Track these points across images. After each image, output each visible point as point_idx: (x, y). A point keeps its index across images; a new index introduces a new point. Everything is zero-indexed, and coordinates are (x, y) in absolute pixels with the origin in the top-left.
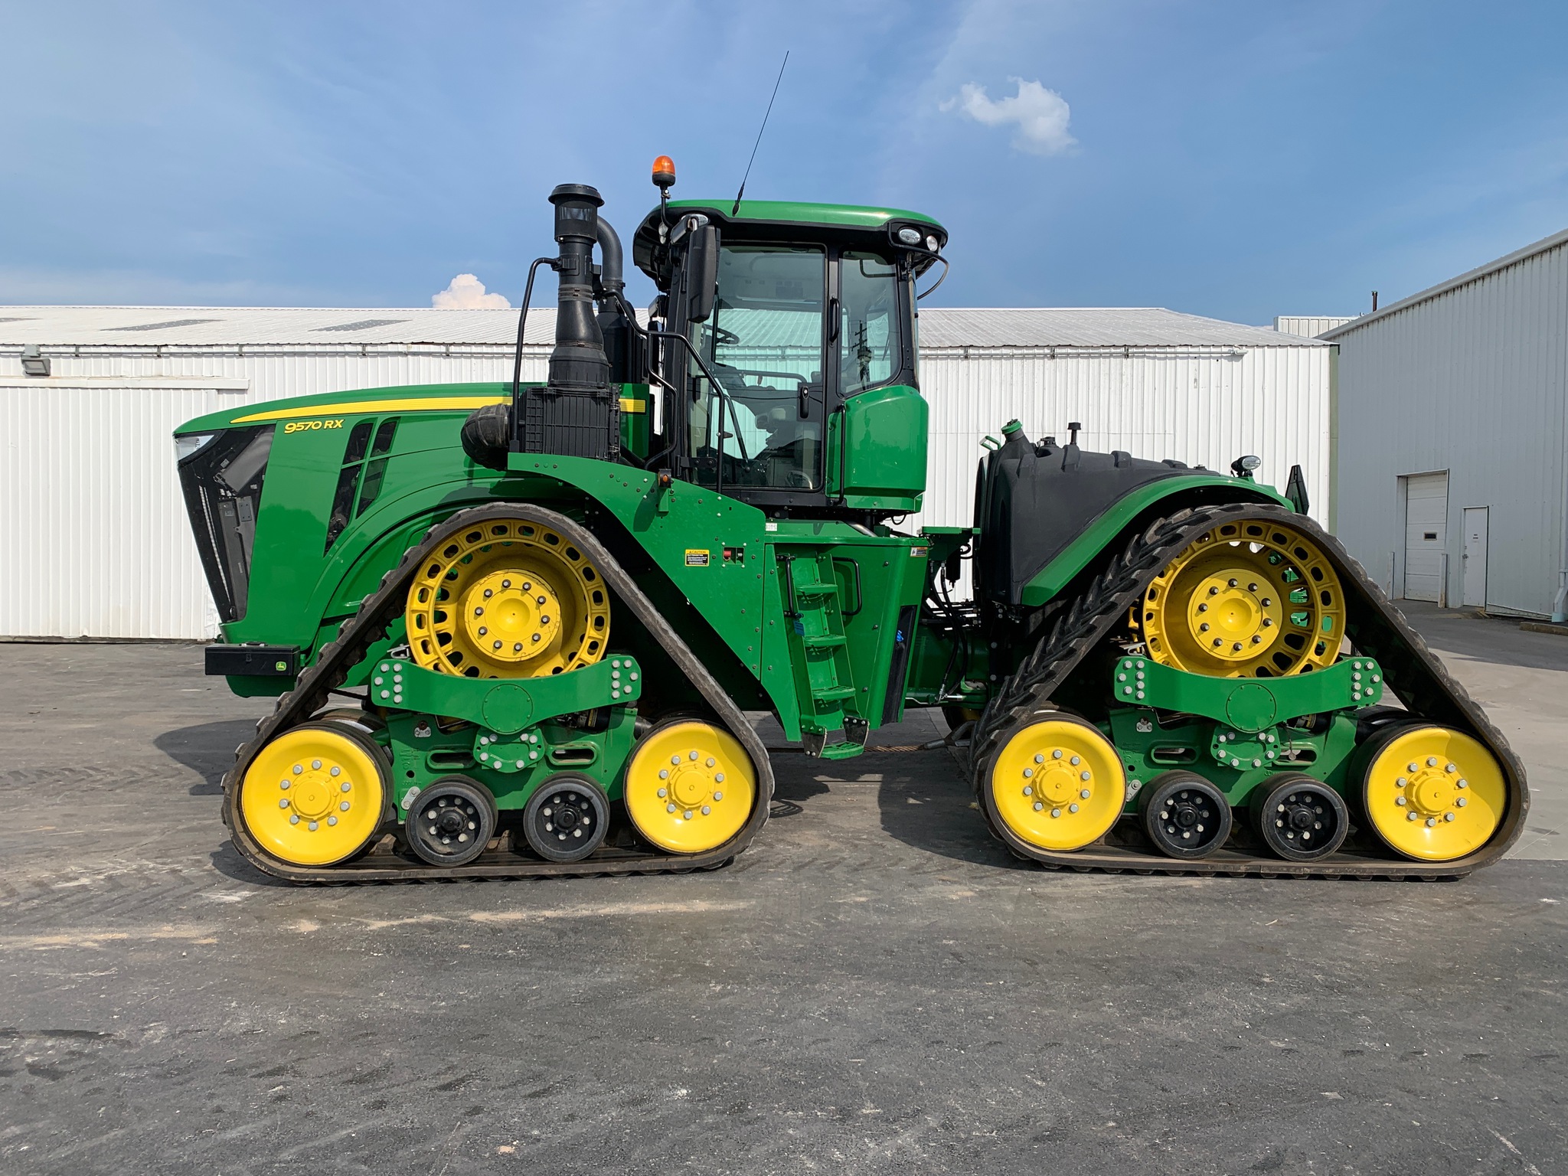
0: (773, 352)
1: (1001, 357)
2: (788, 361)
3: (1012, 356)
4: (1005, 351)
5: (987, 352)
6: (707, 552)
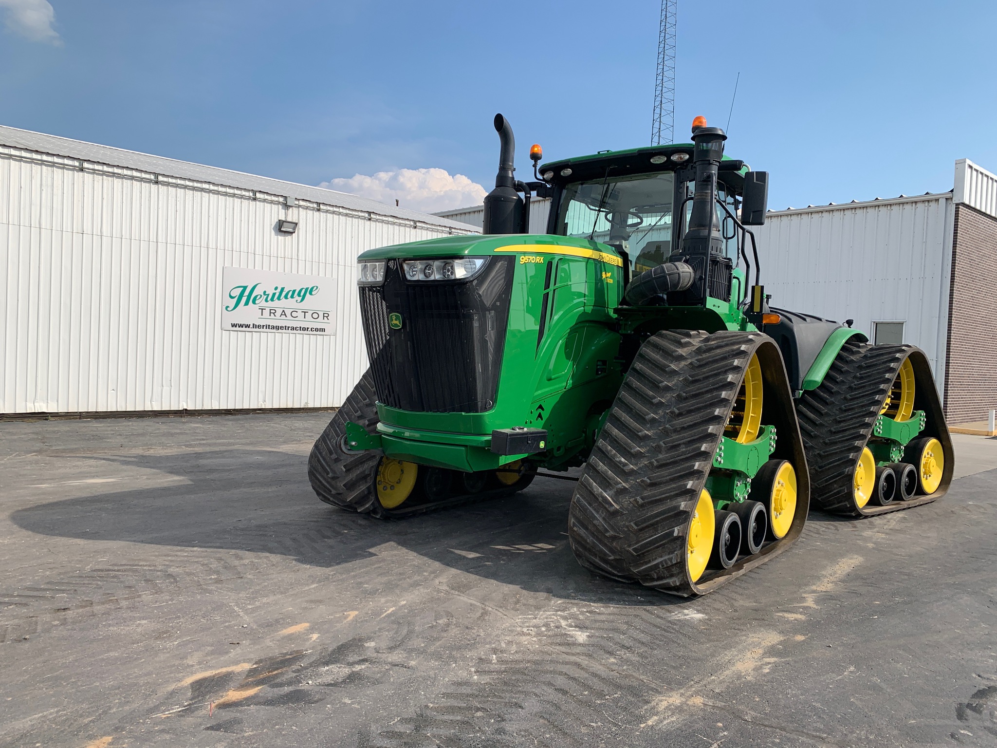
1: (388, 223)
2: (257, 202)
3: (394, 224)
4: (391, 219)
5: (381, 218)
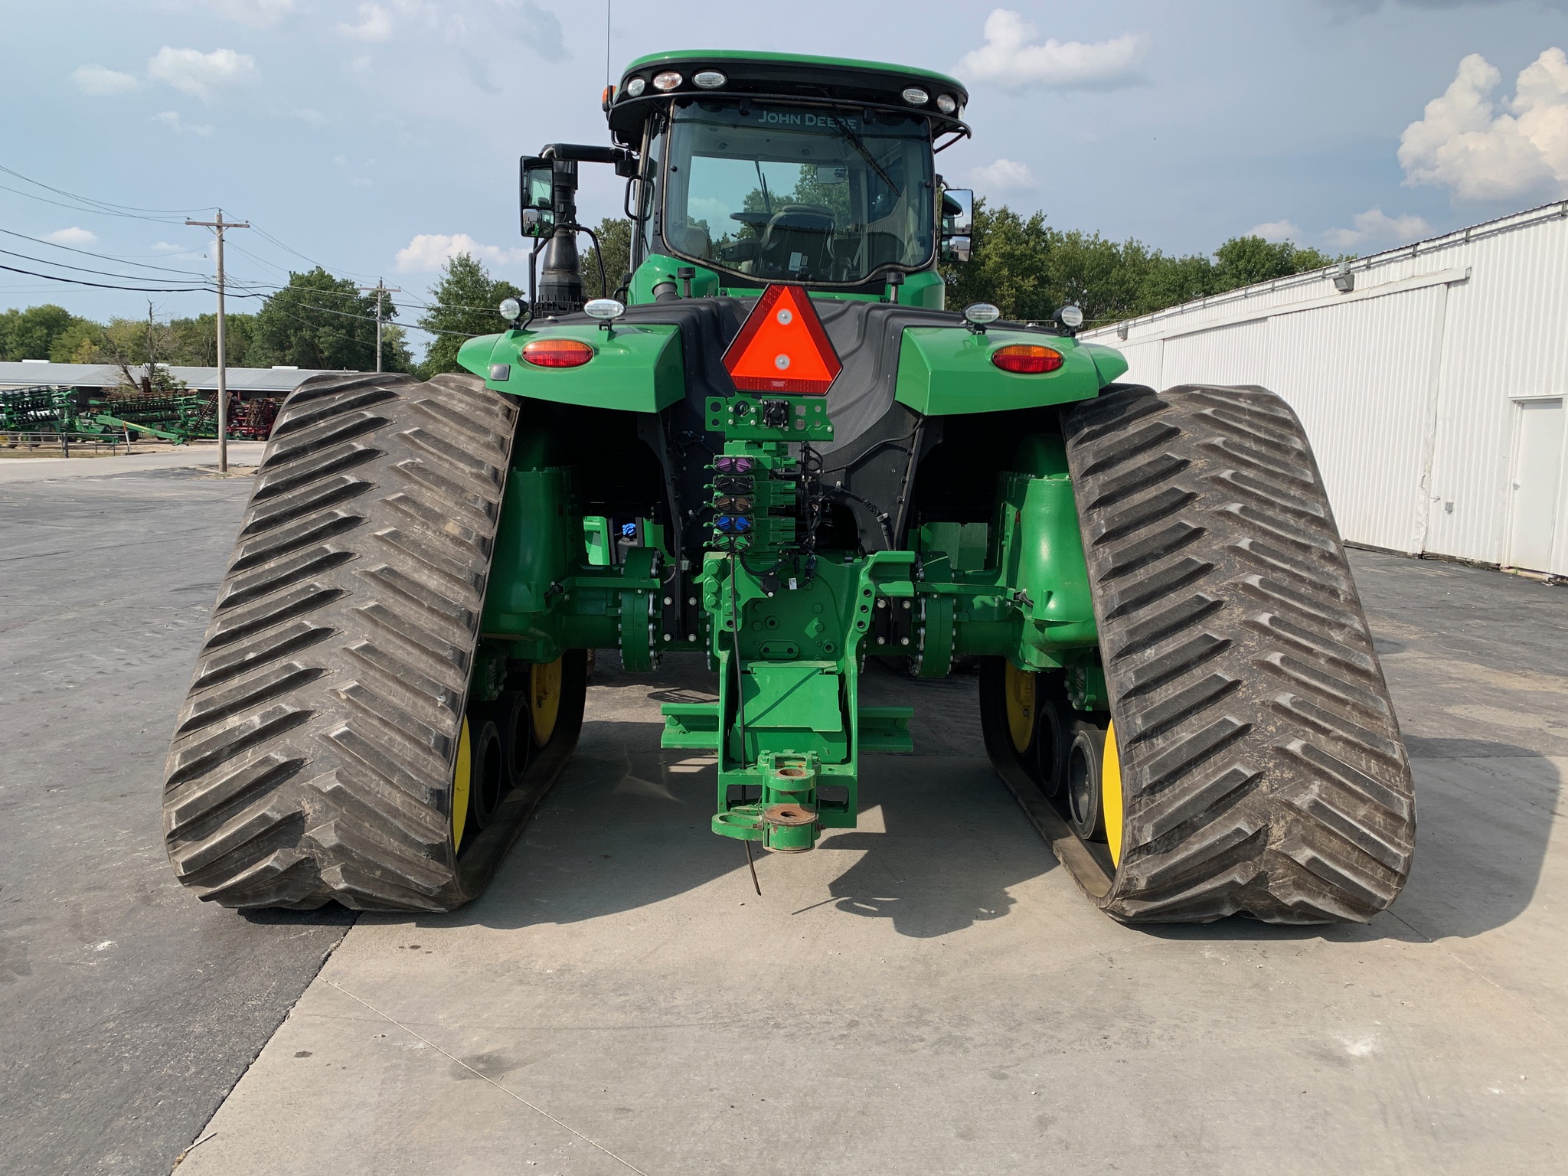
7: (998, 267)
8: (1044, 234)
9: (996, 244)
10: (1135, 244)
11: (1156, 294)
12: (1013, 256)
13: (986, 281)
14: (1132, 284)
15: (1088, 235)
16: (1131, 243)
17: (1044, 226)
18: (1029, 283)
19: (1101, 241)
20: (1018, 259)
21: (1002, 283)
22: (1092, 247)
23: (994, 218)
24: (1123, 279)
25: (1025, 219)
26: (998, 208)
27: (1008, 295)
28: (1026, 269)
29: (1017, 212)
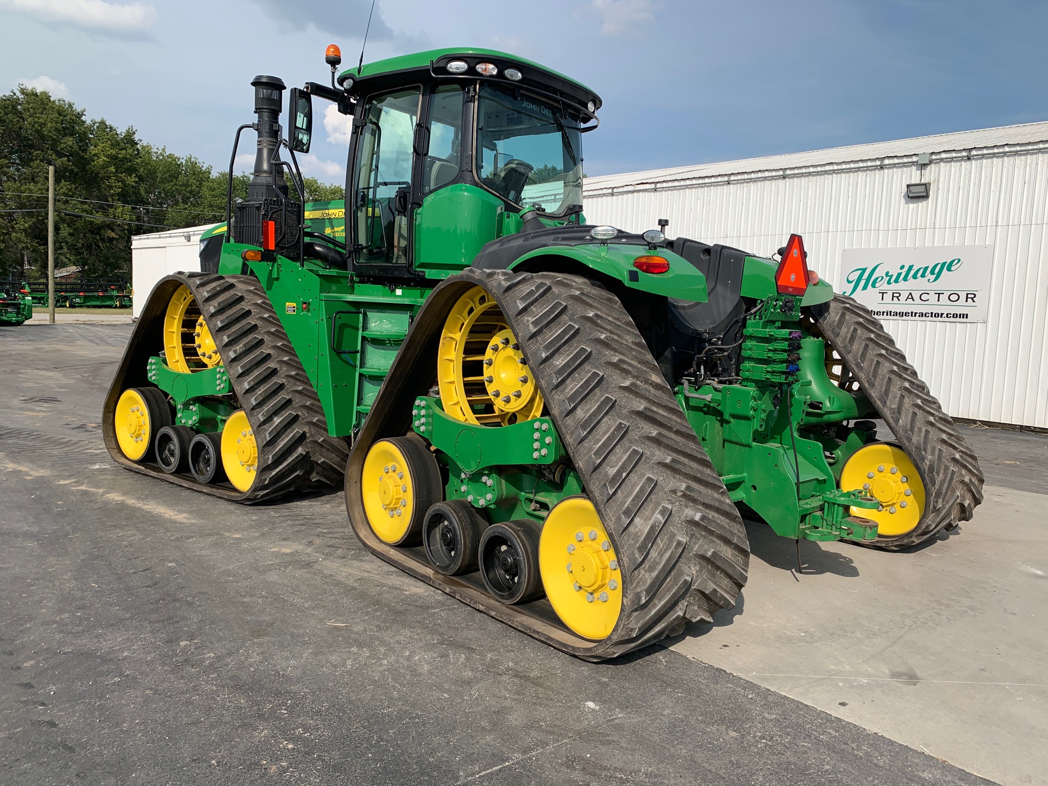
0: (873, 164)
2: (885, 170)
6: (295, 305)
7: (105, 166)
8: (137, 144)
9: (103, 147)
10: (193, 160)
11: (214, 196)
12: (117, 158)
13: (95, 174)
14: (194, 187)
15: (157, 149)
16: (190, 159)
17: (136, 137)
18: (131, 180)
19: (167, 154)
20: (121, 161)
21: (110, 177)
22: (161, 157)
23: (95, 127)
24: (187, 184)
25: (121, 130)
26: (98, 120)
27: (116, 186)
28: (128, 169)
29: (114, 126)
